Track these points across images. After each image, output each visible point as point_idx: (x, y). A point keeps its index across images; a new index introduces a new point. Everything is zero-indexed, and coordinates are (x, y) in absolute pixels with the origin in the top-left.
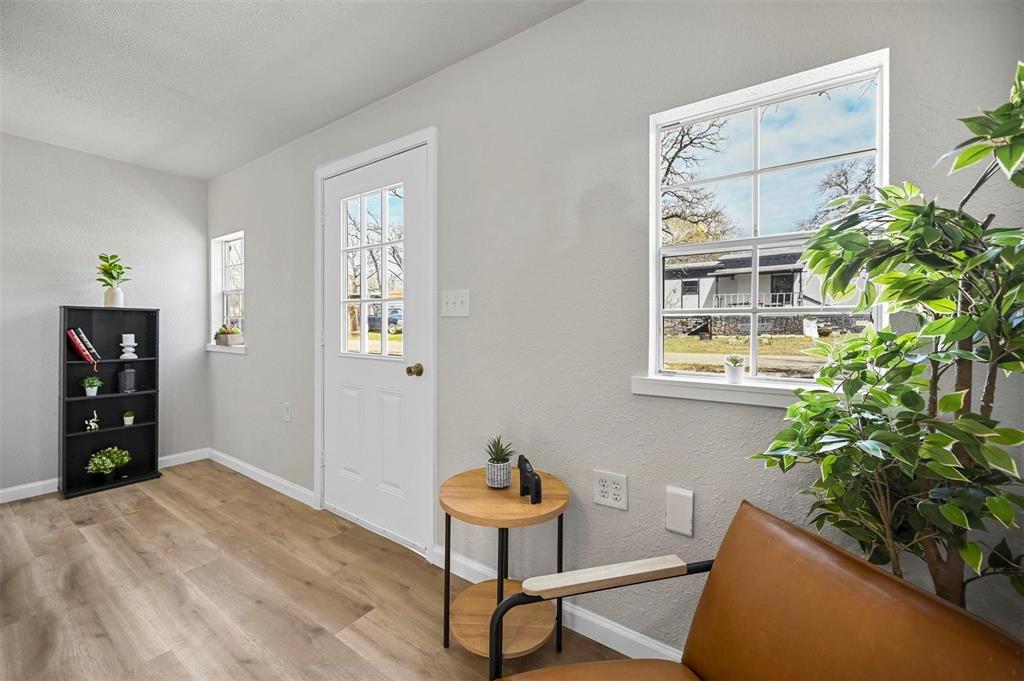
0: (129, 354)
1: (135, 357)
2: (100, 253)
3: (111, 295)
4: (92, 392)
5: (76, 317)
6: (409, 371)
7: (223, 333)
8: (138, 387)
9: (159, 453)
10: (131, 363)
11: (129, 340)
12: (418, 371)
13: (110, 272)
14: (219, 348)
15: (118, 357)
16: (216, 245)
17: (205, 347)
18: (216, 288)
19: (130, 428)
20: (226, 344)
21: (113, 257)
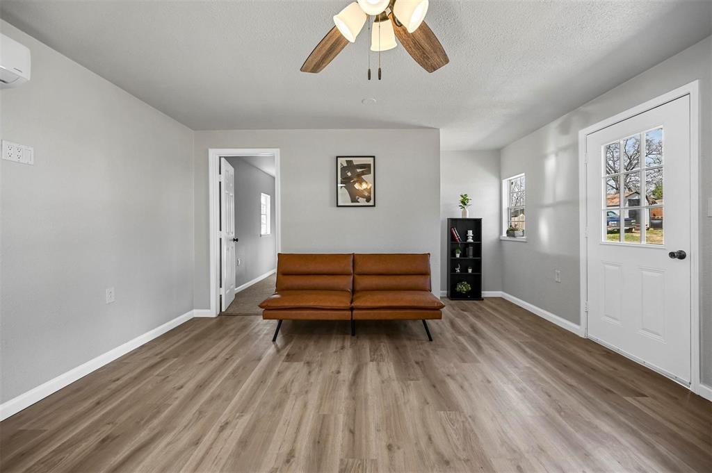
0: (470, 240)
1: (472, 241)
2: (460, 194)
3: (464, 213)
4: (458, 256)
5: (453, 223)
6: (672, 255)
7: (512, 230)
8: (474, 255)
9: (482, 288)
10: (471, 243)
11: (470, 233)
12: (681, 256)
13: (464, 202)
14: (508, 238)
15: (466, 241)
16: (505, 183)
17: (499, 238)
18: (505, 205)
19: (470, 274)
20: (514, 236)
21: (465, 195)
